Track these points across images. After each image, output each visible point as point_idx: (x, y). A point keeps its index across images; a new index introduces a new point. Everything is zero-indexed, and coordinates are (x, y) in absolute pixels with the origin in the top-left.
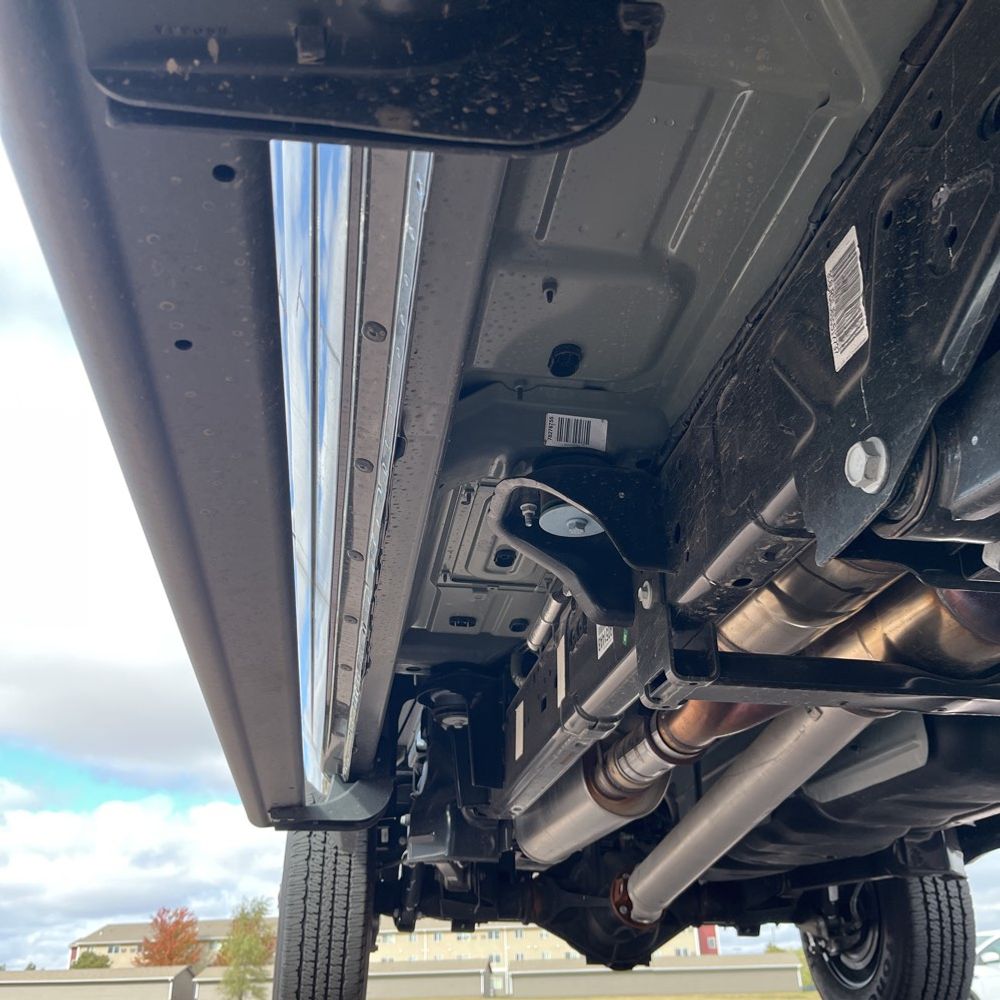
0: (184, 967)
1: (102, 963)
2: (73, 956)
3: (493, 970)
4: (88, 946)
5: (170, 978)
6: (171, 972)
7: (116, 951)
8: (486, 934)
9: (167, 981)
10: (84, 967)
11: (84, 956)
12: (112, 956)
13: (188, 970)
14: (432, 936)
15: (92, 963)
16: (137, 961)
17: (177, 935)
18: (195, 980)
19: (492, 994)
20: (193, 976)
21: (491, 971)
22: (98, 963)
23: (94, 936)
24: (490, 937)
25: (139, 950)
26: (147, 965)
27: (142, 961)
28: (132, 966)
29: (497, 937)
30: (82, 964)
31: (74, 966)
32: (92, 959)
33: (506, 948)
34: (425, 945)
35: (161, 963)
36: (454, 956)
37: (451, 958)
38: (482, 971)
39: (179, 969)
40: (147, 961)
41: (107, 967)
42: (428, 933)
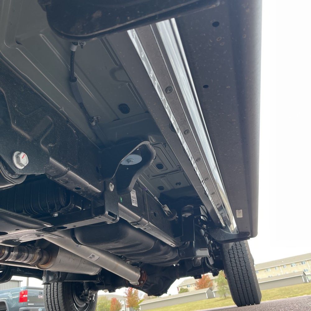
0: (208, 288)
1: (186, 291)
2: (178, 290)
3: (306, 274)
4: (181, 286)
5: (206, 292)
6: (205, 290)
7: (189, 286)
8: (301, 263)
9: (205, 293)
10: (182, 292)
11: (181, 289)
12: (188, 288)
13: (210, 289)
14: (283, 267)
15: (183, 291)
16: (196, 288)
17: (205, 279)
18: (213, 291)
19: (308, 282)
20: (212, 290)
21: (305, 275)
22: (185, 291)
23: (182, 283)
24: (302, 264)
25: (195, 285)
26: (199, 289)
27: (197, 288)
28: (194, 290)
29: (304, 263)
30: (181, 291)
31: (180, 293)
32: (183, 290)
33: (309, 266)
34: (281, 270)
35: (202, 288)
36: (292, 272)
37: (291, 272)
38: (302, 275)
39: (208, 289)
40: (198, 288)
41: (188, 291)
42: (281, 266)
